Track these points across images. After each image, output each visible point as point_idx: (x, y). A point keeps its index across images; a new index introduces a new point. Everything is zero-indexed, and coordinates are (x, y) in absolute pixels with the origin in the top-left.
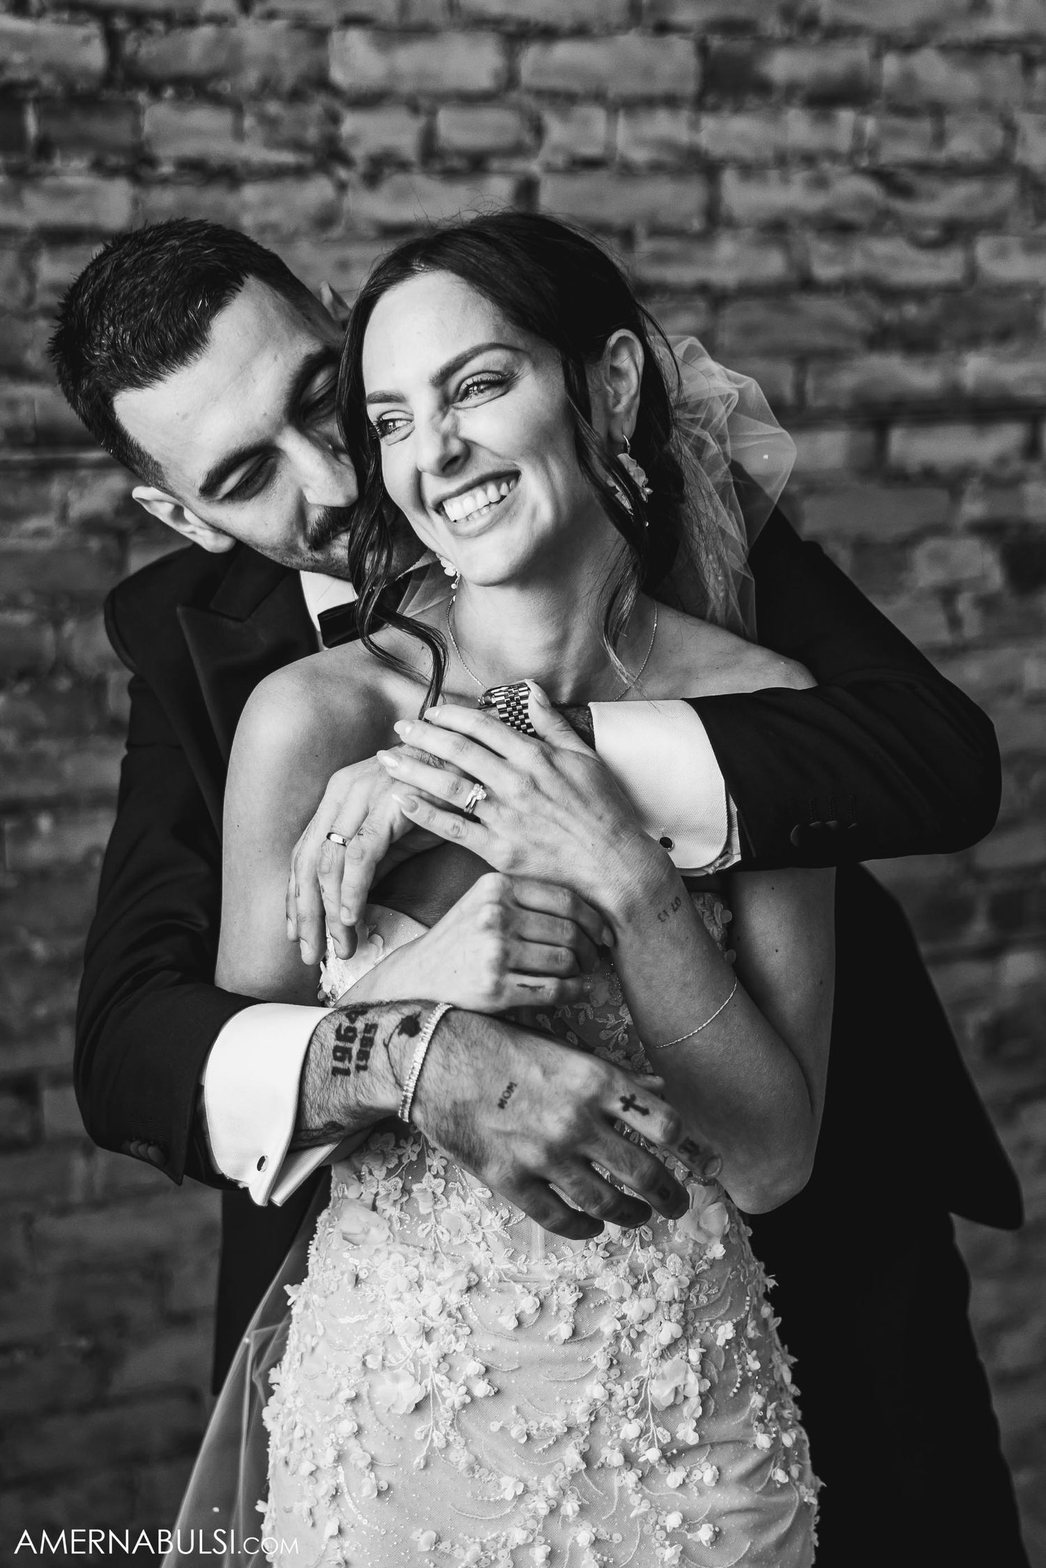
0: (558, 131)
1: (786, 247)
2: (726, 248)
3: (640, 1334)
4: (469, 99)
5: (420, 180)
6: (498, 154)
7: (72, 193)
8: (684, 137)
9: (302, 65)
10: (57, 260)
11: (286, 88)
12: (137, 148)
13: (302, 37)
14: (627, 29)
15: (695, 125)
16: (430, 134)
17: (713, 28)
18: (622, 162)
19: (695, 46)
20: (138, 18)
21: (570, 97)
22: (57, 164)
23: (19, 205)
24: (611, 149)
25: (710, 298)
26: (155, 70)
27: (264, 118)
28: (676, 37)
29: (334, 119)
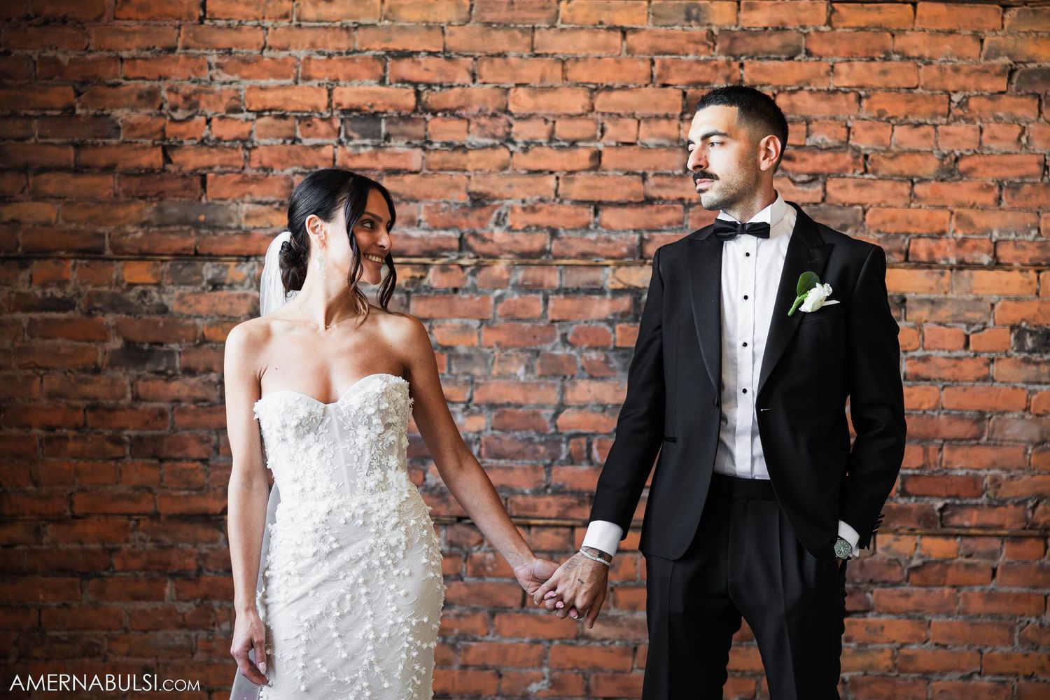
0: (611, 129)
4: (570, 117)
5: (546, 150)
6: (583, 140)
7: (397, 154)
8: (674, 133)
9: (498, 102)
10: (389, 181)
11: (489, 113)
12: (426, 137)
13: (498, 92)
14: (646, 86)
15: (679, 128)
16: (552, 132)
17: (688, 85)
18: (643, 144)
19: (680, 92)
20: (429, 86)
21: (619, 115)
22: (392, 143)
23: (377, 159)
24: (637, 138)
25: (684, 204)
26: (434, 106)
27: (479, 125)
28: (670, 89)
29: (510, 126)
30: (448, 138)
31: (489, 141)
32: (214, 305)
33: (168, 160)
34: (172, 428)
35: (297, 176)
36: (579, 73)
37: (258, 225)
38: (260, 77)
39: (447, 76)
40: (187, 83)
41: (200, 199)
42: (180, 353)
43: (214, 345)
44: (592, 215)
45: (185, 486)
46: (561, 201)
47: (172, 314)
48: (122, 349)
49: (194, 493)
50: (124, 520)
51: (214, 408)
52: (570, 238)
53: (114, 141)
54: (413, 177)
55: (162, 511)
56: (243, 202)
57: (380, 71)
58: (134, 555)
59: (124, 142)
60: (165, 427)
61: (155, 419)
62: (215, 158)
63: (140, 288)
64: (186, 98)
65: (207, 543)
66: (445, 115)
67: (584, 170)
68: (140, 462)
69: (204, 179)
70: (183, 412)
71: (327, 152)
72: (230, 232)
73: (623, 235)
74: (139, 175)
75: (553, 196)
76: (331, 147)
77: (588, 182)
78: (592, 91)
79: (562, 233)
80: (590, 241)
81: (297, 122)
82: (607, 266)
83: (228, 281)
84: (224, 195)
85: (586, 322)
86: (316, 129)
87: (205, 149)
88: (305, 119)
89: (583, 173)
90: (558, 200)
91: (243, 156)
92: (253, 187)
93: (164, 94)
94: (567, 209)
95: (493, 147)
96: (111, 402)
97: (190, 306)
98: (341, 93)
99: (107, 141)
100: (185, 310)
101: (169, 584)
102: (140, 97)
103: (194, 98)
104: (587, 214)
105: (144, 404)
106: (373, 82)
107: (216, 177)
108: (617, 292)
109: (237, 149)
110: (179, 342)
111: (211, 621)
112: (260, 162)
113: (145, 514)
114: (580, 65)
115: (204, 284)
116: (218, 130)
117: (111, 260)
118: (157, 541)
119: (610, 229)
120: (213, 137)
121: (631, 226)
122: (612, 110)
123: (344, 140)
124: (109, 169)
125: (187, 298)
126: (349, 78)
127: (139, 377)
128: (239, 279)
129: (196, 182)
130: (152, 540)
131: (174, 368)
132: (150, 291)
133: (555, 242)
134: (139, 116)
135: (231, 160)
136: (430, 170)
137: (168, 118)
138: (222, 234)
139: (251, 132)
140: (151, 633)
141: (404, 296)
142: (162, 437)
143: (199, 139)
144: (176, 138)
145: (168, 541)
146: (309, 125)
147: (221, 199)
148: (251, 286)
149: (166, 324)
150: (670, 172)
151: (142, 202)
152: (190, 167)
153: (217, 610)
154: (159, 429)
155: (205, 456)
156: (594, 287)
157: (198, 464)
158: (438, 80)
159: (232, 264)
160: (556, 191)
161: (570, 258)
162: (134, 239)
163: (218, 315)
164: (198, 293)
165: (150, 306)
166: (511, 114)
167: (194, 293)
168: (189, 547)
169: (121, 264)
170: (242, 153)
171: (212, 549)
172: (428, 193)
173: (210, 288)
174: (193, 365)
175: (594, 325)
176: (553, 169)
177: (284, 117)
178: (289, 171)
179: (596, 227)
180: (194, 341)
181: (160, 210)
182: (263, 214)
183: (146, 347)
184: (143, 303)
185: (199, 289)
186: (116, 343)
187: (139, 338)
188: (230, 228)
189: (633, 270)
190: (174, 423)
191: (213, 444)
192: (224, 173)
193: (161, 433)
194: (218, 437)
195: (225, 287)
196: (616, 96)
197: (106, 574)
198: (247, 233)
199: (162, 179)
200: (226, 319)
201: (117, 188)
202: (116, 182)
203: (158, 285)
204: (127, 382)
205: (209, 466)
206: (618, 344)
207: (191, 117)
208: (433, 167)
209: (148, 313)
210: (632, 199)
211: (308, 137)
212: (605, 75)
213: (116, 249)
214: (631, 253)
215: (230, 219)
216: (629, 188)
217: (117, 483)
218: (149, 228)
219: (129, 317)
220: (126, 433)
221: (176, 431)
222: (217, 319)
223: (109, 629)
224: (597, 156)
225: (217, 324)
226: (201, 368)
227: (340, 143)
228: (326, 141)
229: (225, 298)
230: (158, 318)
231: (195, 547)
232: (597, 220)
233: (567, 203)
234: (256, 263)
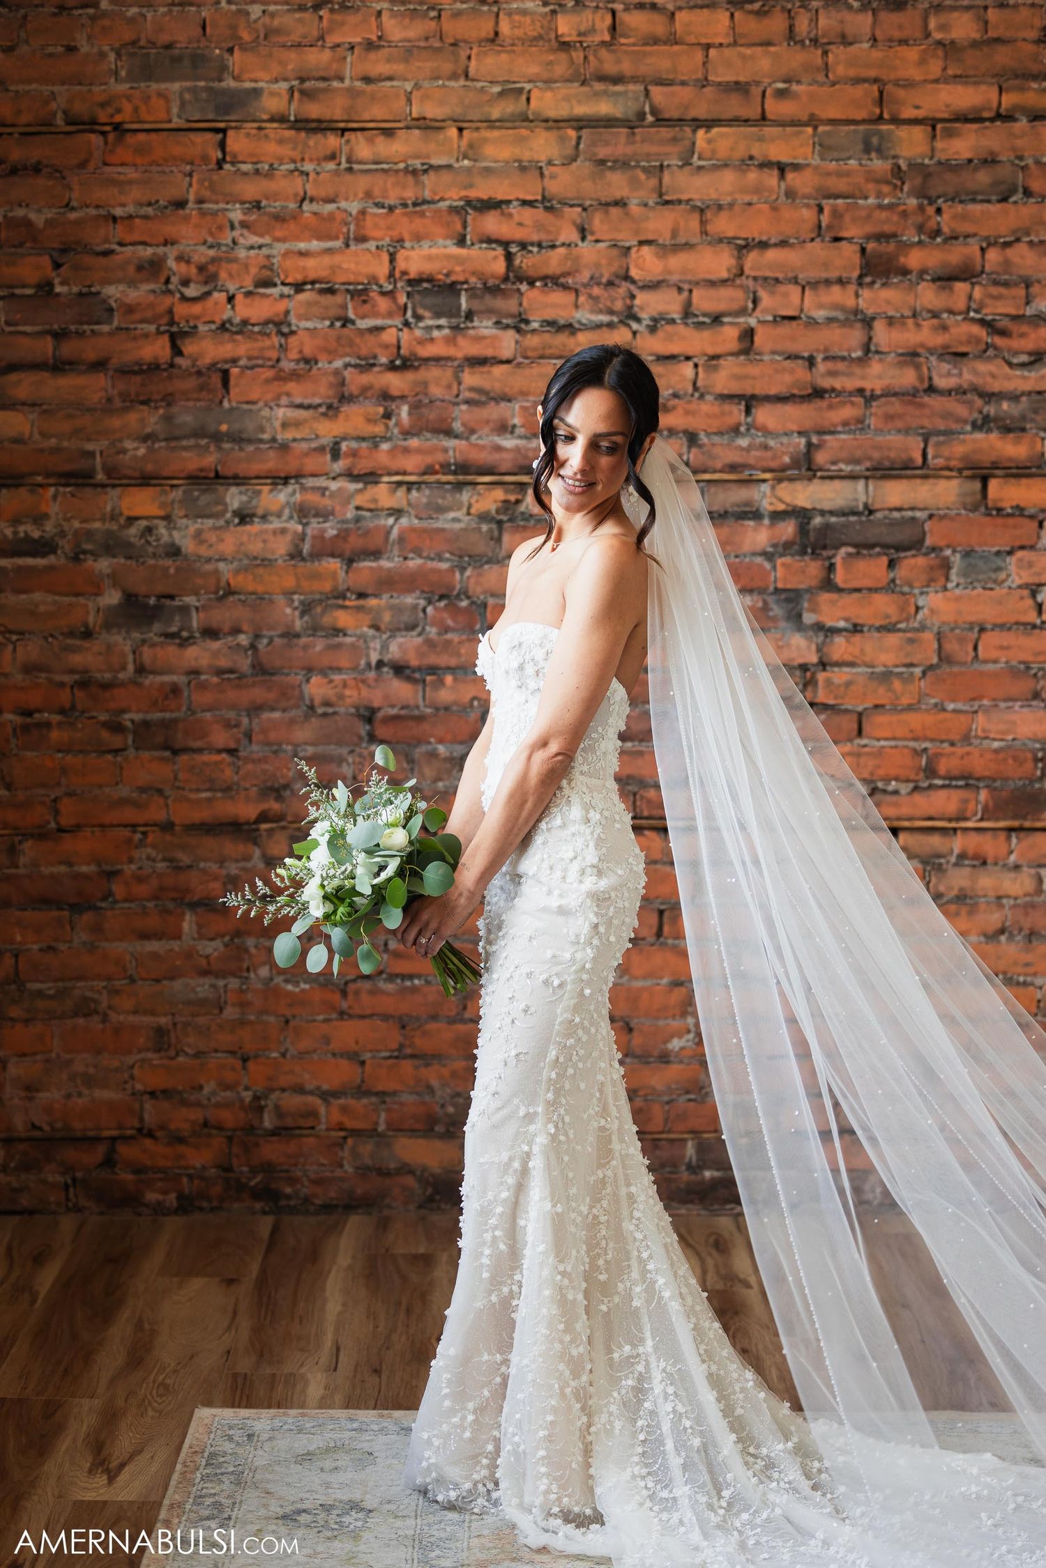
0: (766, 299)
1: (918, 367)
2: (876, 367)
4: (712, 284)
5: (681, 329)
6: (730, 314)
7: (483, 338)
8: (850, 302)
9: (615, 267)
10: (473, 373)
11: (604, 280)
12: (520, 314)
13: (615, 252)
14: (812, 240)
15: (857, 295)
16: (688, 304)
17: (869, 238)
18: (809, 317)
19: (857, 248)
20: (523, 246)
21: (777, 280)
22: (476, 323)
23: (455, 345)
24: (802, 310)
25: (864, 397)
26: (531, 273)
27: (590, 296)
28: (844, 243)
29: (633, 297)
30: (550, 314)
31: (605, 318)
32: (242, 544)
33: (177, 351)
34: (189, 709)
35: (350, 369)
36: (723, 225)
37: (298, 437)
38: (298, 239)
39: (549, 232)
40: (202, 249)
41: (221, 402)
42: (197, 609)
43: (242, 597)
44: (743, 414)
45: (207, 786)
46: (702, 396)
47: (186, 558)
48: (120, 605)
49: (219, 795)
50: (126, 833)
51: (245, 680)
52: (713, 445)
53: (105, 328)
54: (504, 367)
55: (177, 821)
56: (278, 406)
57: (459, 227)
58: (140, 880)
59: (119, 329)
60: (179, 709)
61: (166, 698)
62: (241, 348)
63: (144, 523)
64: (201, 268)
65: (237, 861)
66: (546, 285)
67: (732, 354)
68: (146, 755)
69: (225, 375)
70: (203, 686)
71: (389, 336)
72: (262, 446)
73: (785, 440)
74: (141, 372)
75: (690, 390)
76: (394, 330)
77: (738, 370)
78: (741, 248)
79: (703, 438)
80: (742, 449)
81: (349, 297)
82: (764, 481)
83: (260, 512)
84: (254, 396)
85: (736, 556)
86: (374, 306)
87: (227, 335)
88: (360, 293)
89: (730, 358)
90: (697, 395)
91: (277, 345)
92: (291, 386)
93: (171, 263)
94: (708, 406)
95: (610, 325)
96: (108, 676)
97: (211, 546)
98: (407, 259)
99: (95, 327)
100: (203, 551)
101: (188, 917)
102: (140, 268)
103: (212, 268)
104: (736, 413)
105: (151, 677)
106: (449, 242)
107: (242, 373)
108: (777, 516)
109: (268, 335)
110: (196, 594)
111: (245, 966)
112: (301, 352)
113: (155, 825)
114: (724, 215)
115: (229, 515)
116: (244, 310)
117: (103, 486)
118: (171, 860)
119: (766, 432)
120: (237, 320)
121: (795, 428)
122: (768, 274)
123: (411, 320)
124: (99, 365)
125: (205, 536)
126: (418, 238)
127: (144, 641)
128: (274, 508)
129: (216, 380)
130: (164, 860)
131: (190, 629)
132: (157, 528)
133: (694, 450)
134: (139, 293)
135: (262, 349)
136: (526, 358)
137: (178, 295)
138: (251, 448)
139: (287, 313)
140: (165, 982)
141: (494, 526)
142: (175, 721)
143: (219, 323)
144: (187, 321)
145: (185, 859)
146: (365, 302)
147: (248, 403)
148: (291, 517)
149: (178, 570)
150: (845, 354)
151: (144, 408)
152: (207, 360)
153: (253, 951)
154: (172, 711)
155: (232, 745)
156: (747, 509)
157: (224, 755)
158: (535, 238)
159: (266, 489)
160: (695, 384)
161: (715, 471)
162: (135, 457)
163: (247, 556)
164: (220, 528)
165: (157, 547)
166: (633, 282)
167: (215, 528)
168: (214, 867)
169: (119, 490)
170: (276, 340)
171: (244, 869)
172: (525, 389)
173: (237, 521)
174: (215, 625)
175: (747, 560)
176: (690, 354)
177: (331, 291)
178: (338, 364)
179: (748, 430)
180: (216, 592)
181: (168, 419)
182: (306, 421)
183: (152, 601)
184: (148, 543)
185: (221, 522)
186: (112, 598)
187: (142, 590)
188: (261, 441)
189: (798, 486)
190: (191, 702)
191: (242, 729)
192: (252, 368)
193: (174, 715)
194: (251, 721)
195: (256, 520)
196: (771, 254)
197: (103, 905)
198: (284, 447)
199: (170, 378)
200: (259, 562)
201: (110, 390)
202: (110, 383)
203: (167, 518)
204: (127, 649)
205: (238, 758)
206: (780, 585)
207: (208, 294)
208: (530, 354)
209: (154, 555)
210: (796, 391)
211: (363, 317)
212: (757, 227)
213: (110, 471)
214: (795, 464)
215: (262, 430)
216: (791, 377)
217: (117, 784)
218: (153, 443)
219: (129, 562)
220: (127, 716)
221: (194, 713)
222: (246, 562)
223: (109, 979)
224: (749, 334)
225: (246, 569)
226: (226, 628)
227: (407, 324)
228: (389, 322)
229: (256, 535)
230: (168, 562)
231: (221, 867)
232: (749, 420)
233: (709, 398)
234: (297, 486)
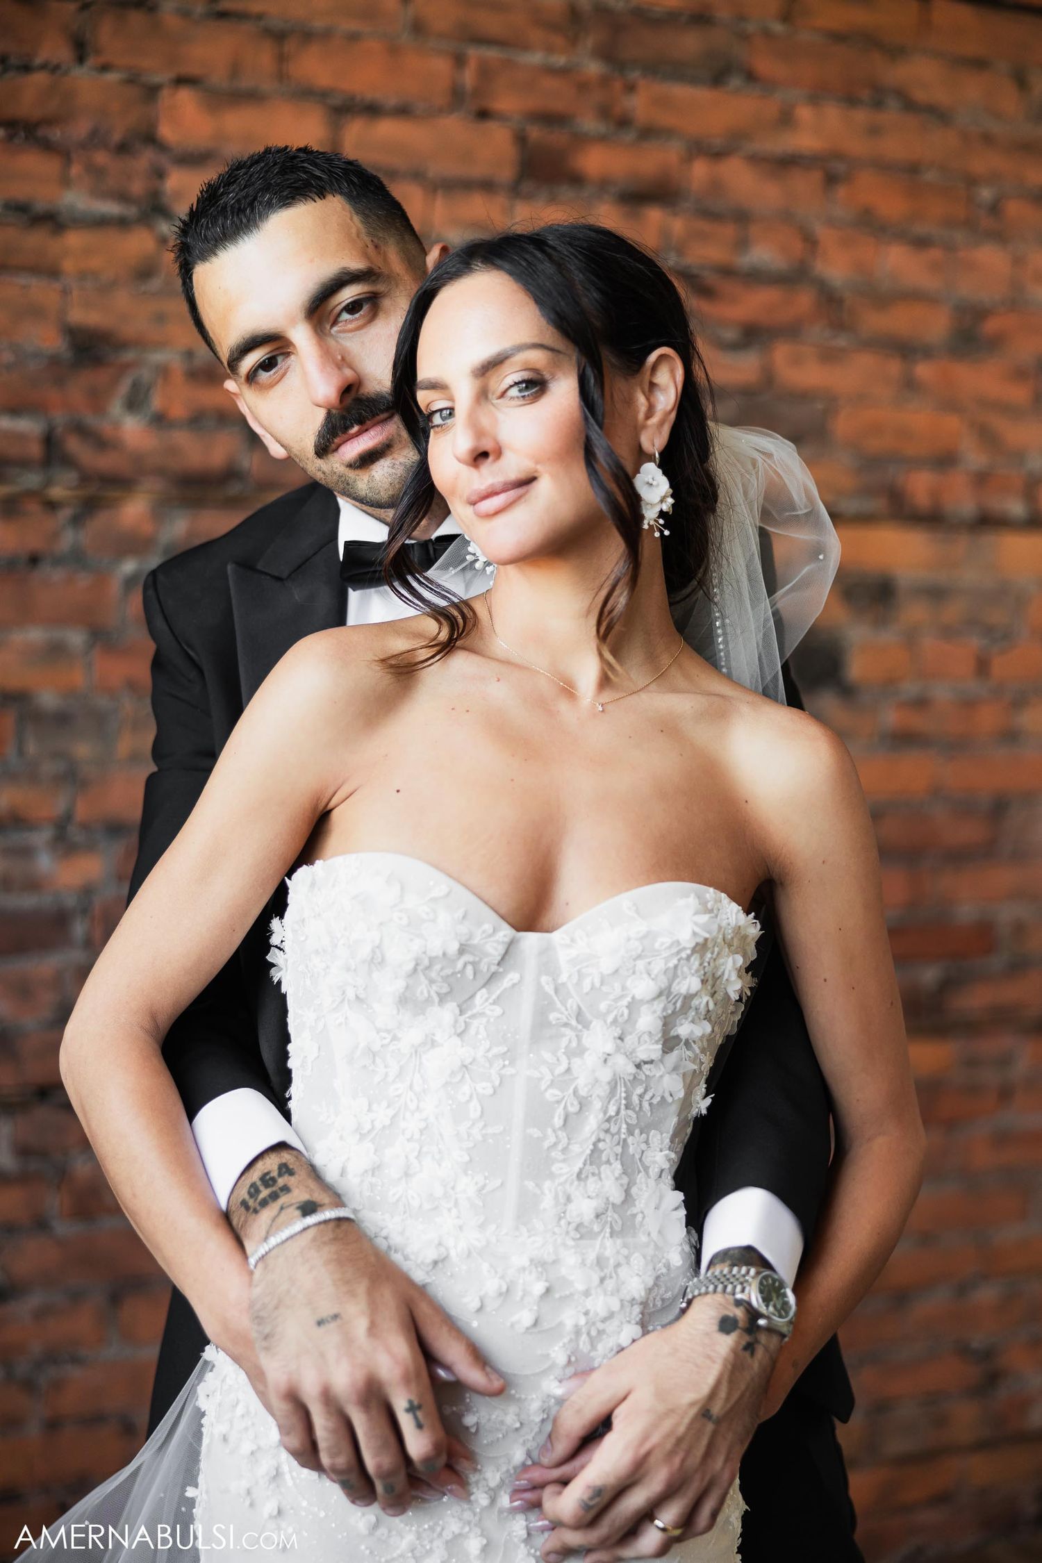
3: (600, 1333)
9: (135, 117)
13: (134, 92)
17: (530, 119)
27: (90, 167)
28: (494, 124)
29: (160, 174)
30: (18, 192)
31: (111, 208)
36: (312, 67)
39: (17, 40)
66: (12, 136)
78: (338, 112)
95: (121, 222)
114: (314, 48)
166: (164, 148)
196: (387, 129)
212: (365, 78)
